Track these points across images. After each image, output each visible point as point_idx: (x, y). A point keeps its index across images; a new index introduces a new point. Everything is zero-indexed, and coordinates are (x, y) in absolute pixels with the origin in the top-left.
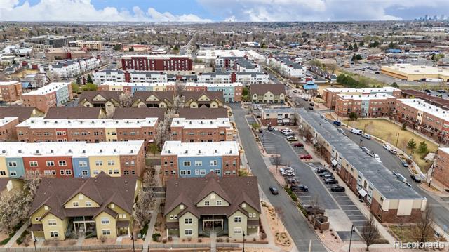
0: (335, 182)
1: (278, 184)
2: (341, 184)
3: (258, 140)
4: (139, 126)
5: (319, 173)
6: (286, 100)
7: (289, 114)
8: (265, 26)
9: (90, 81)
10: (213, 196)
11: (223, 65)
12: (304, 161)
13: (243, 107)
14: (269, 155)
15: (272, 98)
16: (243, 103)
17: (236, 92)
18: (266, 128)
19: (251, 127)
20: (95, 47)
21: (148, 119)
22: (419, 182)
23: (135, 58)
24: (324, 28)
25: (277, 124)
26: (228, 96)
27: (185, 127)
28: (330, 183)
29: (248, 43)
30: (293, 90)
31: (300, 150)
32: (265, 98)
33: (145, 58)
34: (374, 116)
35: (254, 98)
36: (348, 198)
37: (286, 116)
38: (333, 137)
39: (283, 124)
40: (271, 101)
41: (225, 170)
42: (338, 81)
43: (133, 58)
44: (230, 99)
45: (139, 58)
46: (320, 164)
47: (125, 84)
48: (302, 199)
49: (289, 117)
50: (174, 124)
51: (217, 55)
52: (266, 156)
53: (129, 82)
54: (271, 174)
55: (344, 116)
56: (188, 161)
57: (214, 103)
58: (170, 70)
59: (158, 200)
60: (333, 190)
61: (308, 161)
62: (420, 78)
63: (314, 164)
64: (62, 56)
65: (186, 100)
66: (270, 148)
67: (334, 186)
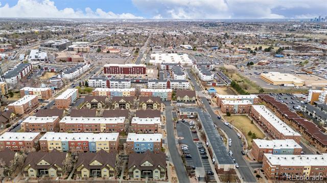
0: (205, 153)
1: (179, 154)
2: (208, 155)
3: (175, 128)
4: (116, 122)
5: (199, 148)
6: (196, 100)
7: (193, 113)
8: (201, 25)
9: (87, 85)
10: (147, 162)
11: (165, 69)
12: (194, 141)
13: (171, 105)
14: (178, 138)
15: (188, 99)
16: (172, 101)
17: (168, 95)
18: (181, 120)
19: (173, 119)
20: (85, 50)
21: (120, 118)
22: (244, 154)
23: (112, 67)
24: (241, 28)
25: (187, 118)
26: (164, 97)
27: (138, 123)
28: (203, 154)
29: (185, 46)
30: (203, 91)
31: (195, 135)
32: (184, 99)
33: (118, 67)
34: (241, 113)
35: (178, 99)
36: (208, 162)
37: (192, 114)
38: (210, 130)
39: (190, 118)
40: (188, 101)
41: (154, 148)
42: (231, 84)
43: (110, 67)
44: (165, 99)
45: (114, 67)
46: (202, 143)
47: (107, 90)
48: (188, 162)
49: (193, 114)
50: (133, 122)
51: (163, 59)
52: (177, 138)
53: (109, 88)
54: (177, 149)
55: (224, 113)
56: (139, 144)
57: (155, 104)
58: (133, 73)
59: (125, 161)
60: (203, 158)
61: (197, 141)
62: (281, 84)
63: (199, 143)
64: (66, 60)
65: (140, 102)
66: (181, 133)
67: (204, 156)
